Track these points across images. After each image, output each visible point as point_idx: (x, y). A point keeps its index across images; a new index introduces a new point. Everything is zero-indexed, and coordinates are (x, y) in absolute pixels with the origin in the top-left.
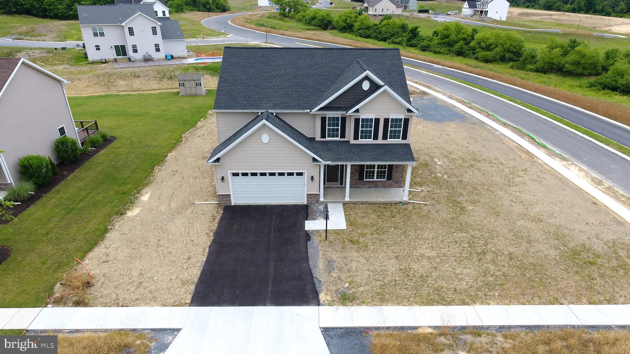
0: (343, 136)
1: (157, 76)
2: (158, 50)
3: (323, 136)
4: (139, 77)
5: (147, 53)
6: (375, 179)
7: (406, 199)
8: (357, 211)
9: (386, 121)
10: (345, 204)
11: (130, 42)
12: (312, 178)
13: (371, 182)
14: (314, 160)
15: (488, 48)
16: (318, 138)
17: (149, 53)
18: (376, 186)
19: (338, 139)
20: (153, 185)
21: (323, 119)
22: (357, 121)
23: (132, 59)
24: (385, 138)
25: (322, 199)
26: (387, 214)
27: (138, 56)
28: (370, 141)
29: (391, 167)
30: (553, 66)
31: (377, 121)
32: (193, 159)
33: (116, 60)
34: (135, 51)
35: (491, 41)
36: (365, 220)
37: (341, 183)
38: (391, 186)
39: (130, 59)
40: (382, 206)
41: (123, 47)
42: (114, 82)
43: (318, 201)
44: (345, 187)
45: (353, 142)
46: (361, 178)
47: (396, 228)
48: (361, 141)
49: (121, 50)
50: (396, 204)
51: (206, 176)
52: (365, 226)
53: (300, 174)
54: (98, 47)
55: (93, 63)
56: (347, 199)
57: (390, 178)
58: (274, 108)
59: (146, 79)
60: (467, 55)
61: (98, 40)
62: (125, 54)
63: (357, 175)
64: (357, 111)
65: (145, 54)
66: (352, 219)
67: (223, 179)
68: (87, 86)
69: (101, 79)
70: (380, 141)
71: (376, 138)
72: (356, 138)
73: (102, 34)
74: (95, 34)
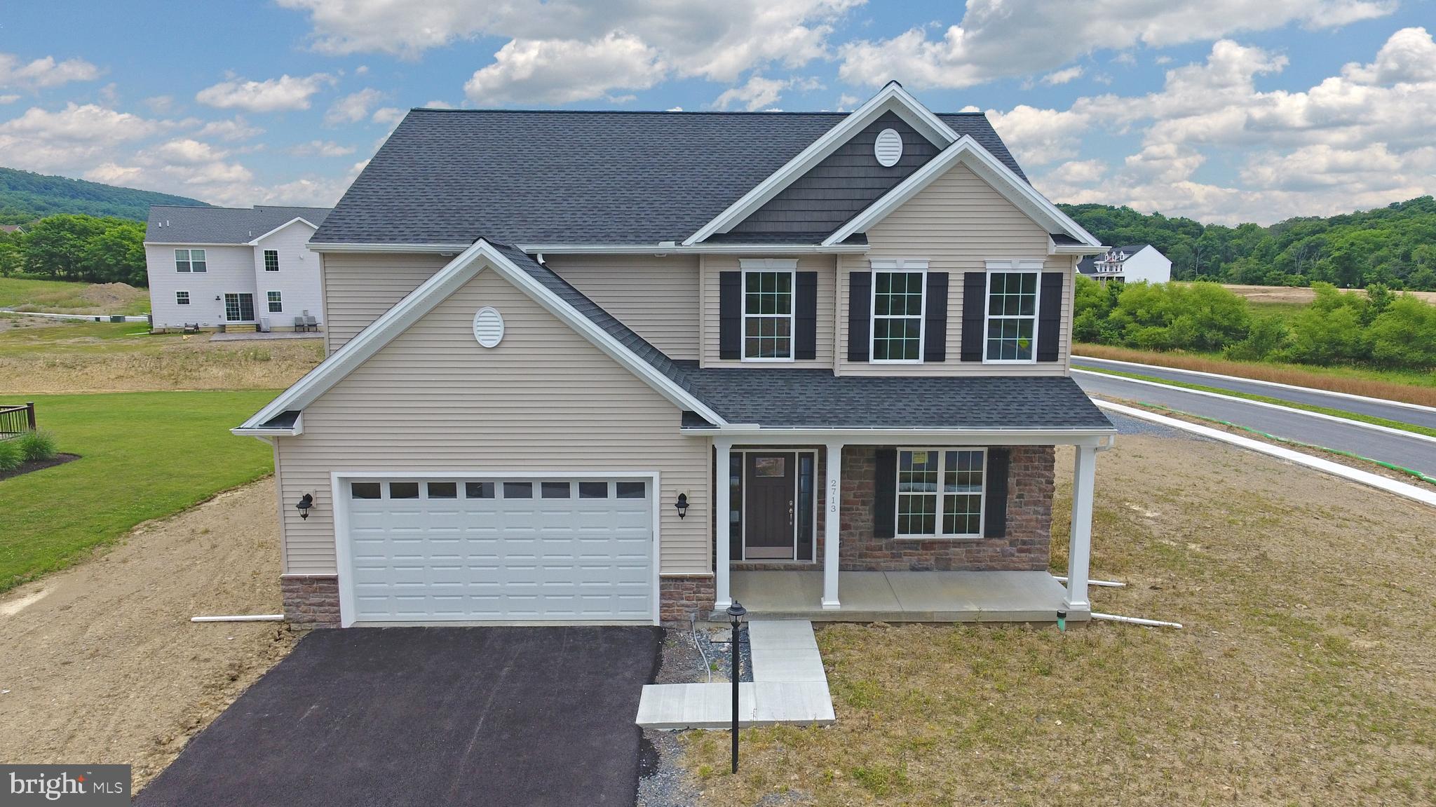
0: (807, 349)
1: (315, 358)
3: (729, 349)
4: (268, 360)
5: (305, 311)
6: (939, 534)
7: (1079, 602)
8: (881, 649)
9: (973, 282)
10: (821, 624)
11: (265, 282)
12: (682, 502)
13: (927, 545)
14: (691, 418)
15: (1157, 320)
16: (711, 359)
17: (311, 314)
18: (944, 565)
19: (790, 362)
20: (85, 569)
21: (729, 282)
22: (859, 282)
23: (264, 327)
24: (970, 353)
25: (724, 603)
26: (1012, 661)
27: (283, 319)
28: (916, 367)
30: (1340, 348)
31: (939, 282)
33: (222, 329)
34: (275, 307)
35: (1162, 304)
36: (920, 683)
37: (805, 553)
38: (1003, 564)
39: (258, 328)
40: (984, 631)
41: (247, 299)
42: (197, 370)
44: (820, 568)
45: (846, 369)
46: (883, 528)
47: (1070, 716)
48: (877, 367)
49: (241, 306)
50: (1041, 624)
52: (926, 709)
53: (632, 489)
54: (183, 299)
55: (163, 332)
56: (831, 603)
57: (996, 528)
58: (542, 238)
59: (284, 367)
60: (1106, 339)
61: (188, 282)
62: (249, 313)
63: (866, 517)
64: (857, 238)
65: (299, 314)
66: (857, 679)
68: (118, 377)
69: (164, 363)
70: (954, 366)
71: (936, 353)
72: (857, 353)
73: (200, 267)
74: (183, 267)
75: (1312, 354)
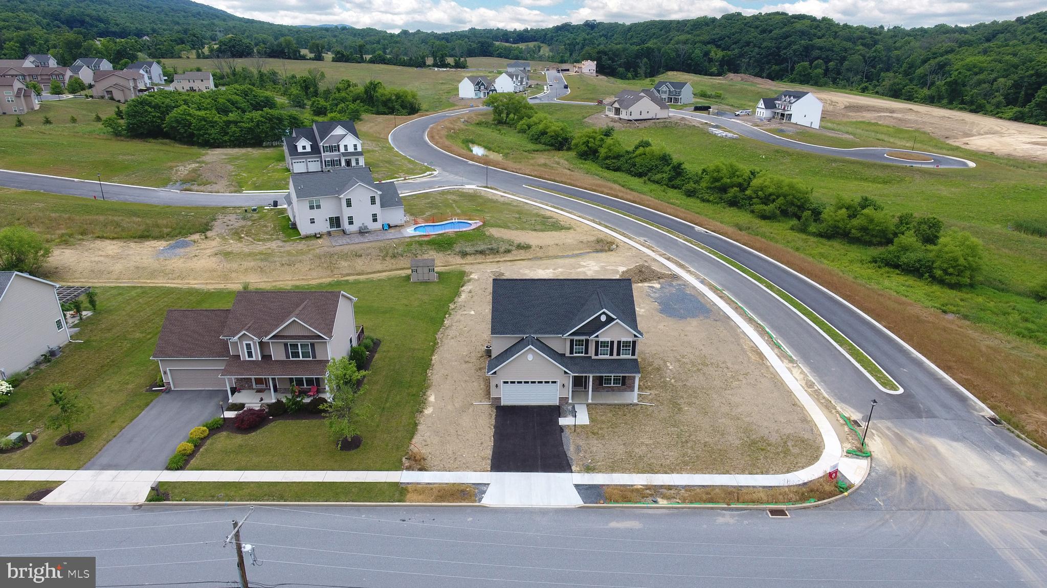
0: (587, 352)
1: (380, 254)
2: (375, 220)
3: (571, 352)
4: (361, 256)
5: (363, 224)
6: (612, 385)
7: (636, 401)
8: (598, 411)
9: (619, 342)
10: (588, 405)
11: (346, 212)
12: (564, 385)
13: (609, 387)
14: (566, 373)
15: (766, 200)
16: (568, 354)
17: (365, 225)
18: (613, 391)
19: (583, 355)
20: (433, 388)
21: (572, 341)
22: (597, 343)
23: (348, 232)
24: (618, 354)
25: (570, 401)
26: (620, 413)
27: (354, 228)
28: (607, 357)
29: (624, 377)
31: (612, 343)
32: (456, 363)
33: (329, 233)
34: (351, 223)
35: (771, 190)
36: (603, 418)
37: (585, 388)
38: (625, 390)
39: (344, 232)
40: (617, 407)
41: (338, 219)
42: (336, 264)
43: (567, 403)
44: (588, 391)
45: (594, 357)
46: (601, 384)
47: (626, 423)
48: (600, 357)
49: (335, 222)
50: (628, 405)
51: (474, 380)
52: (603, 422)
53: (555, 382)
54: (312, 221)
55: (307, 237)
56: (590, 401)
57: (623, 384)
58: (535, 333)
59: (369, 259)
60: (742, 205)
61: (315, 213)
62: (338, 225)
63: (598, 382)
64: (597, 336)
65: (361, 226)
66: (593, 417)
67: (497, 386)
68: (310, 269)
69: (323, 261)
70: (615, 357)
71: (611, 354)
72: (596, 354)
73: (319, 207)
74: (312, 207)
75: (825, 233)
